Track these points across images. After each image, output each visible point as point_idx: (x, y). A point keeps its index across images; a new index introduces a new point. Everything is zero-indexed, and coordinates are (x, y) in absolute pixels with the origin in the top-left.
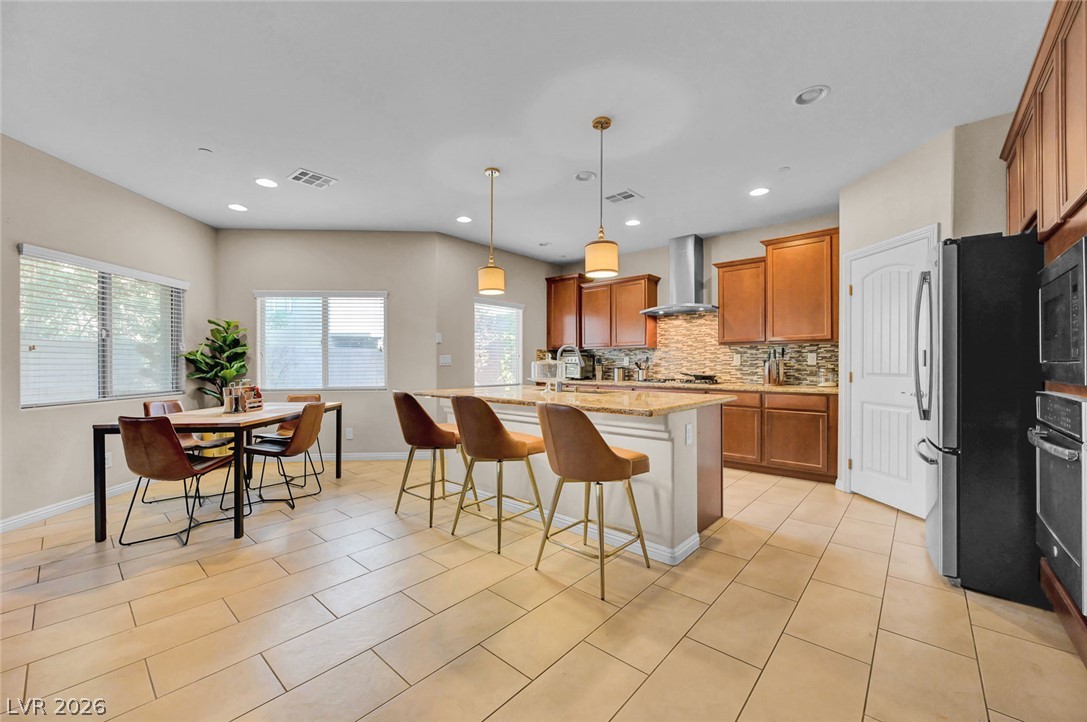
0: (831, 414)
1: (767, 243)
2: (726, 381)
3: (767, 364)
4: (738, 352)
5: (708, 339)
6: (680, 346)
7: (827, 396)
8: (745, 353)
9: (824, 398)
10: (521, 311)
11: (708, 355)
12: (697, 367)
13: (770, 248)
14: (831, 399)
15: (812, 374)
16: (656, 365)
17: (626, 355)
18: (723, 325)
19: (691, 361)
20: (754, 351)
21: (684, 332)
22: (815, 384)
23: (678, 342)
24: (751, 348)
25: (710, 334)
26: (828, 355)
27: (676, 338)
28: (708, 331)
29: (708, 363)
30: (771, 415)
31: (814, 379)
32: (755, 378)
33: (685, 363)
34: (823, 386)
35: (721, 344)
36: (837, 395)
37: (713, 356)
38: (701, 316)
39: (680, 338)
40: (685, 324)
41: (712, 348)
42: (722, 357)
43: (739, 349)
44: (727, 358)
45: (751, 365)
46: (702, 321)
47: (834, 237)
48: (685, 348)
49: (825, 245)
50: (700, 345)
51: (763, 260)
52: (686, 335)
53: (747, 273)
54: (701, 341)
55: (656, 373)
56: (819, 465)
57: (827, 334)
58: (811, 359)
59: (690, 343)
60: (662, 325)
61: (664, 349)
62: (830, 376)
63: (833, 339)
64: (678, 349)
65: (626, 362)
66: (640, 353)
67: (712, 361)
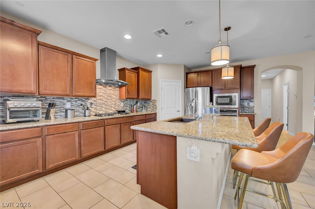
1: (140, 68)
4: (122, 102)
5: (113, 96)
6: (101, 98)
8: (124, 102)
11: (113, 103)
12: (109, 107)
13: (140, 70)
17: (68, 101)
18: (128, 91)
19: (106, 105)
21: (104, 92)
23: (101, 96)
25: (113, 94)
28: (112, 92)
29: (113, 106)
33: (104, 106)
35: (127, 98)
37: (114, 103)
38: (110, 86)
39: (102, 94)
40: (103, 88)
41: (114, 100)
42: (118, 103)
43: (122, 100)
44: (119, 104)
45: (126, 106)
46: (110, 88)
47: (151, 73)
48: (104, 99)
50: (110, 98)
52: (104, 93)
53: (133, 75)
54: (110, 96)
59: (106, 97)
64: (101, 99)
65: (68, 106)
66: (79, 100)
67: (114, 105)
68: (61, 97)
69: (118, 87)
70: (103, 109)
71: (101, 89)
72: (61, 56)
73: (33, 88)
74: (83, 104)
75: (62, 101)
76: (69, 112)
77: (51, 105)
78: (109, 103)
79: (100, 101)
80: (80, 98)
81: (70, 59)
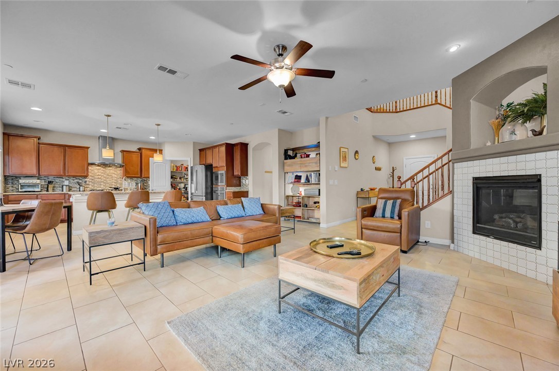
1: (142, 148)
5: (113, 175)
6: (100, 177)
13: (143, 150)
16: (87, 185)
17: (66, 180)
18: (126, 171)
21: (102, 172)
23: (99, 175)
27: (98, 174)
28: (114, 172)
29: (113, 184)
35: (125, 177)
38: (110, 166)
39: (100, 174)
40: (102, 169)
42: (120, 182)
46: (111, 168)
51: (141, 153)
53: (134, 156)
54: (110, 176)
59: (105, 176)
61: (90, 178)
64: (99, 178)
65: (66, 183)
66: (76, 179)
67: (115, 183)
68: (60, 177)
69: (120, 167)
70: (102, 186)
71: (98, 169)
72: (56, 148)
73: (34, 171)
74: (80, 181)
75: (61, 179)
76: (64, 187)
77: (50, 182)
78: (109, 182)
79: (98, 180)
80: (77, 178)
81: (62, 150)
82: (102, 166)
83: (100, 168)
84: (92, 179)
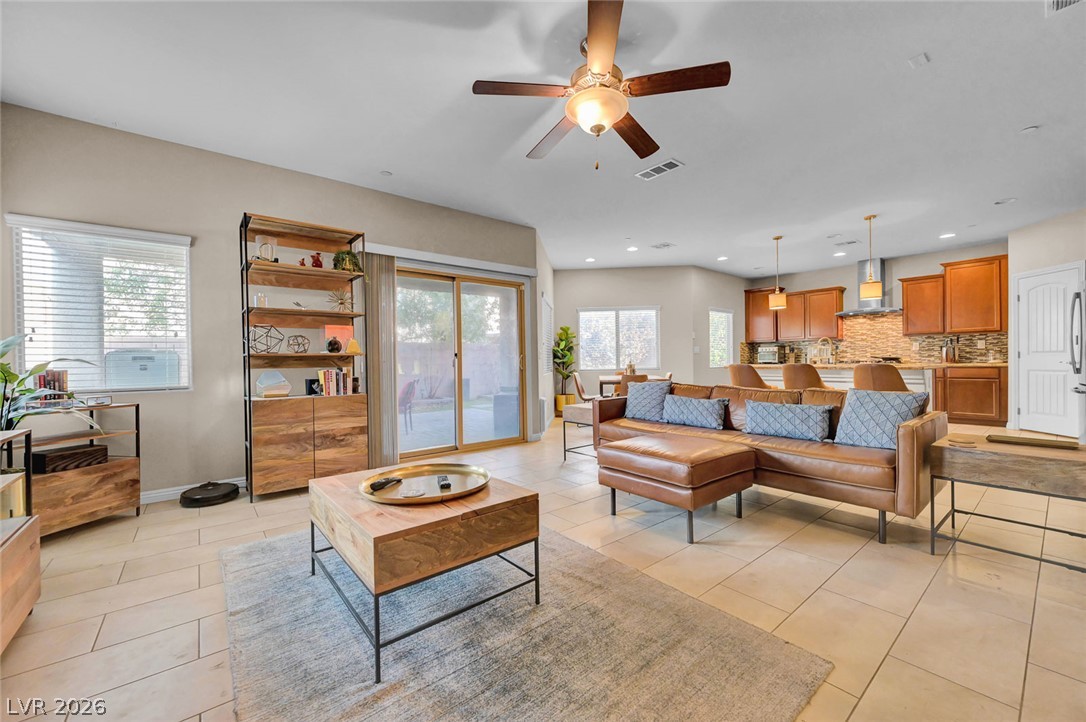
0: (1002, 379)
1: (945, 266)
2: (906, 362)
3: (944, 349)
4: (917, 341)
5: (890, 332)
6: (864, 337)
7: (999, 368)
8: (924, 341)
9: (996, 370)
10: (731, 315)
12: (882, 352)
13: (948, 268)
14: (1002, 370)
15: (981, 355)
16: (843, 352)
18: (907, 322)
20: (931, 340)
21: (869, 327)
22: (986, 361)
23: (863, 334)
24: (929, 337)
26: (996, 341)
27: (861, 332)
28: (890, 326)
29: (890, 349)
30: (952, 383)
31: (984, 358)
32: (932, 359)
33: (868, 350)
34: (992, 360)
35: (905, 335)
36: (1007, 367)
38: (884, 316)
39: (865, 332)
40: (869, 322)
41: (895, 339)
42: (903, 345)
43: (918, 339)
44: (907, 345)
45: (929, 350)
46: (884, 319)
47: (1003, 262)
48: (869, 339)
49: (995, 266)
50: (883, 336)
51: (943, 277)
52: (870, 330)
53: (927, 286)
54: (884, 334)
55: (843, 357)
56: (994, 414)
57: (996, 326)
58: (981, 344)
59: (874, 335)
60: (848, 322)
61: (849, 340)
62: (998, 356)
63: (1003, 330)
64: (863, 340)
70: (868, 354)
71: (862, 323)
77: (792, 350)
78: (881, 345)
79: (861, 343)
82: (869, 316)
83: (864, 320)
84: (851, 343)
